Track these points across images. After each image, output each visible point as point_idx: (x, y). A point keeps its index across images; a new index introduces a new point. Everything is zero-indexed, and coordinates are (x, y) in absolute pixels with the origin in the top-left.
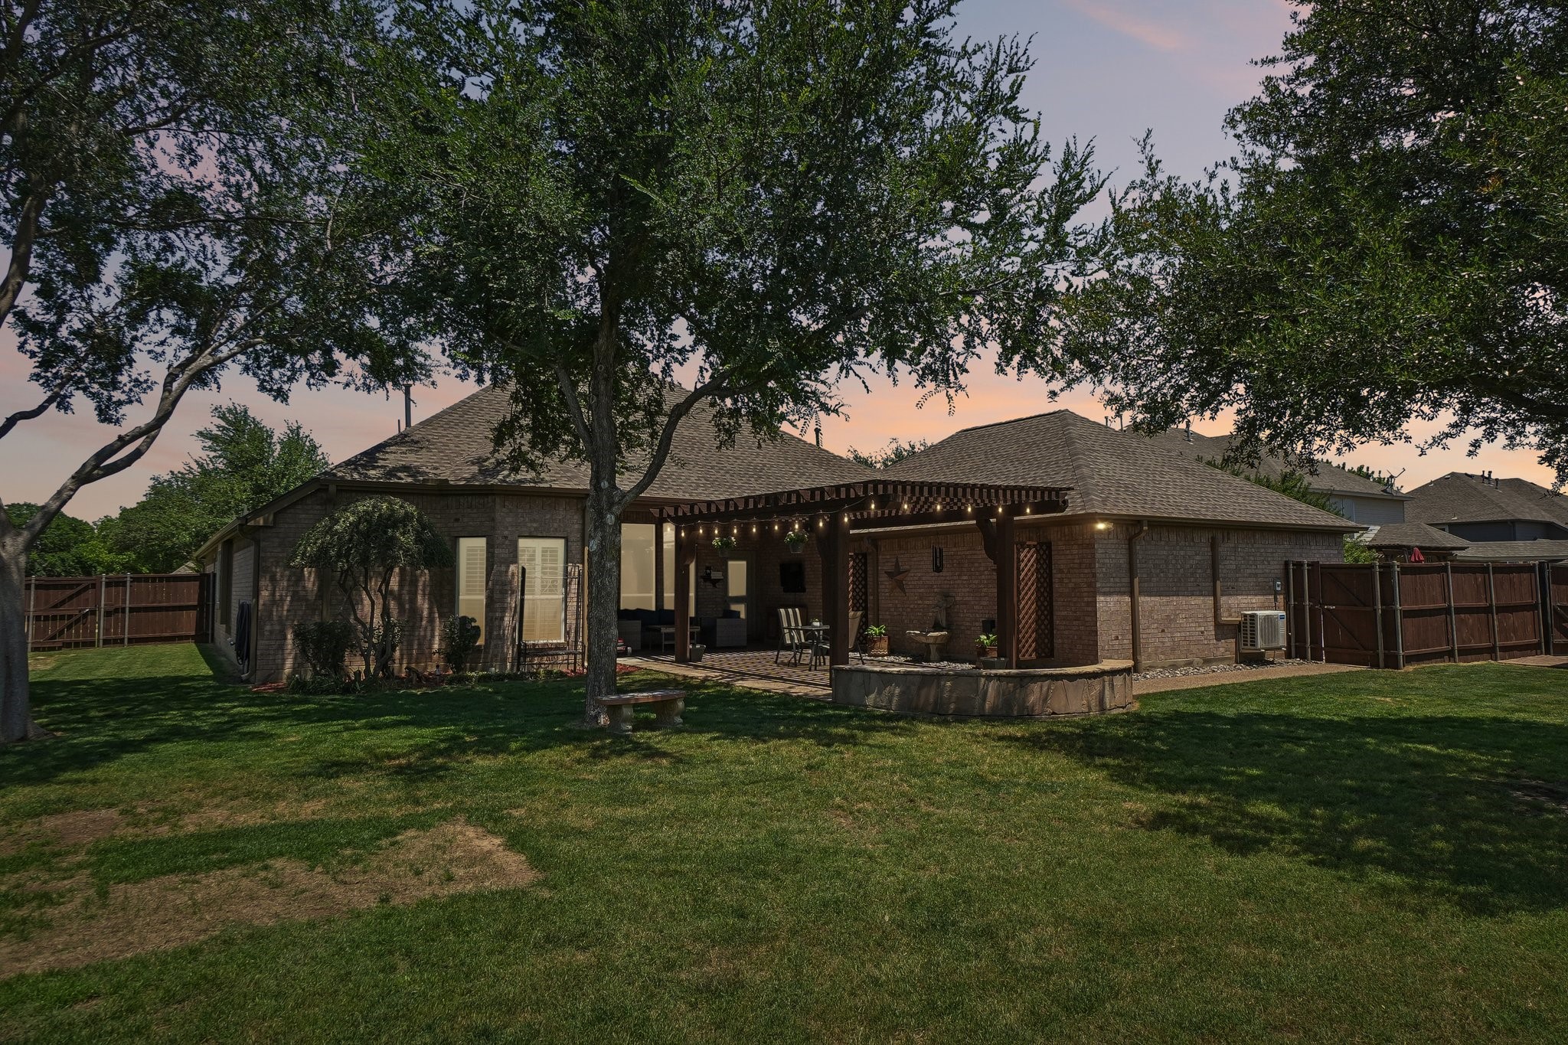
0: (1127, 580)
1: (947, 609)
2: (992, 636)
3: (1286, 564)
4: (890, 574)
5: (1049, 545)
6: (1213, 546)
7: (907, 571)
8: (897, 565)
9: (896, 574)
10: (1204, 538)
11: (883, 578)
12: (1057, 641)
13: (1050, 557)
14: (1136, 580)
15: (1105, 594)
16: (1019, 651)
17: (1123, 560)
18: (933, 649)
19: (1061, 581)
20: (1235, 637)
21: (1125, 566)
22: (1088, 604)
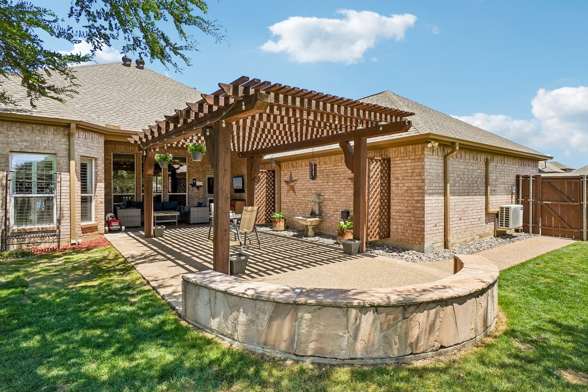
0: (443, 185)
1: (319, 203)
2: (348, 223)
3: (518, 177)
4: (287, 182)
5: (389, 160)
6: (487, 164)
7: (297, 180)
8: (291, 176)
9: (290, 181)
10: (482, 158)
11: (283, 184)
12: (393, 227)
13: (389, 168)
14: (448, 185)
15: (430, 194)
16: (368, 235)
17: (441, 171)
18: (310, 229)
19: (397, 185)
20: (494, 221)
21: (442, 175)
22: (417, 201)
